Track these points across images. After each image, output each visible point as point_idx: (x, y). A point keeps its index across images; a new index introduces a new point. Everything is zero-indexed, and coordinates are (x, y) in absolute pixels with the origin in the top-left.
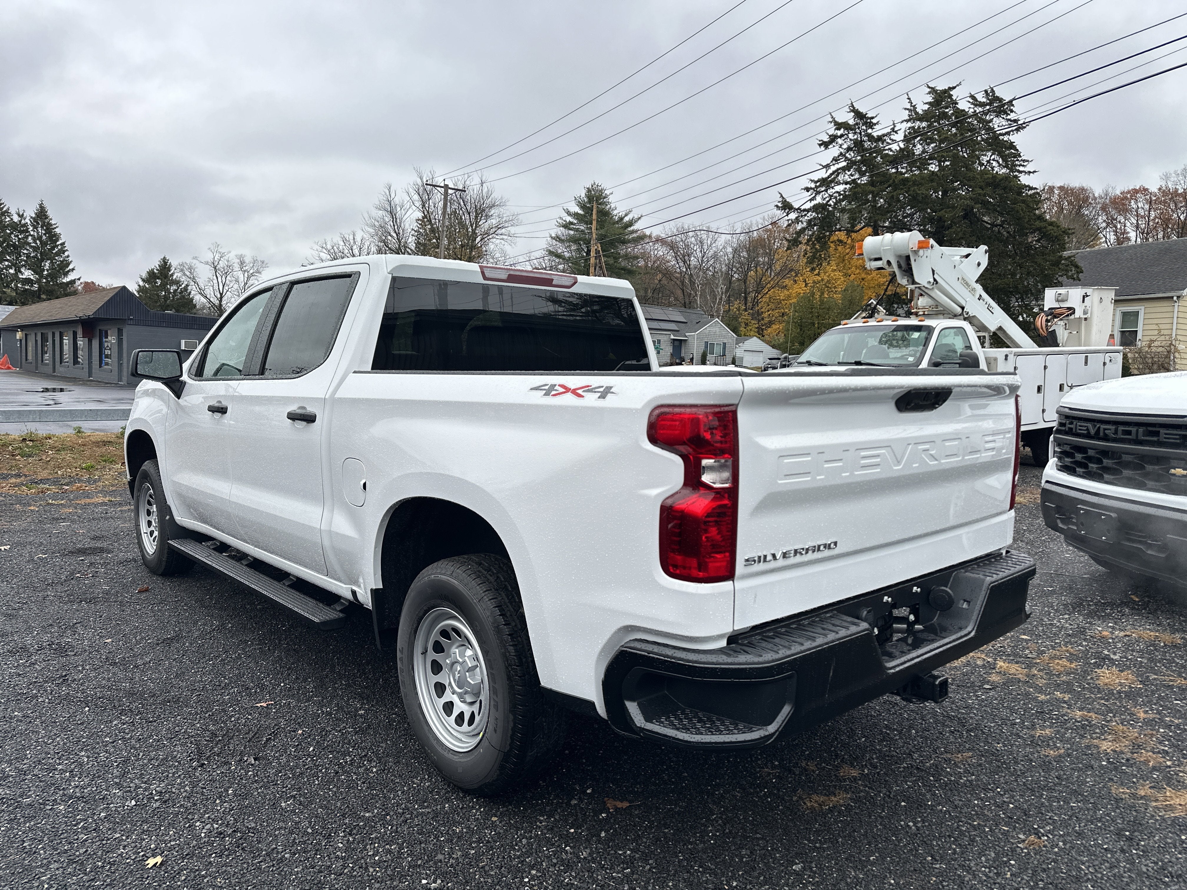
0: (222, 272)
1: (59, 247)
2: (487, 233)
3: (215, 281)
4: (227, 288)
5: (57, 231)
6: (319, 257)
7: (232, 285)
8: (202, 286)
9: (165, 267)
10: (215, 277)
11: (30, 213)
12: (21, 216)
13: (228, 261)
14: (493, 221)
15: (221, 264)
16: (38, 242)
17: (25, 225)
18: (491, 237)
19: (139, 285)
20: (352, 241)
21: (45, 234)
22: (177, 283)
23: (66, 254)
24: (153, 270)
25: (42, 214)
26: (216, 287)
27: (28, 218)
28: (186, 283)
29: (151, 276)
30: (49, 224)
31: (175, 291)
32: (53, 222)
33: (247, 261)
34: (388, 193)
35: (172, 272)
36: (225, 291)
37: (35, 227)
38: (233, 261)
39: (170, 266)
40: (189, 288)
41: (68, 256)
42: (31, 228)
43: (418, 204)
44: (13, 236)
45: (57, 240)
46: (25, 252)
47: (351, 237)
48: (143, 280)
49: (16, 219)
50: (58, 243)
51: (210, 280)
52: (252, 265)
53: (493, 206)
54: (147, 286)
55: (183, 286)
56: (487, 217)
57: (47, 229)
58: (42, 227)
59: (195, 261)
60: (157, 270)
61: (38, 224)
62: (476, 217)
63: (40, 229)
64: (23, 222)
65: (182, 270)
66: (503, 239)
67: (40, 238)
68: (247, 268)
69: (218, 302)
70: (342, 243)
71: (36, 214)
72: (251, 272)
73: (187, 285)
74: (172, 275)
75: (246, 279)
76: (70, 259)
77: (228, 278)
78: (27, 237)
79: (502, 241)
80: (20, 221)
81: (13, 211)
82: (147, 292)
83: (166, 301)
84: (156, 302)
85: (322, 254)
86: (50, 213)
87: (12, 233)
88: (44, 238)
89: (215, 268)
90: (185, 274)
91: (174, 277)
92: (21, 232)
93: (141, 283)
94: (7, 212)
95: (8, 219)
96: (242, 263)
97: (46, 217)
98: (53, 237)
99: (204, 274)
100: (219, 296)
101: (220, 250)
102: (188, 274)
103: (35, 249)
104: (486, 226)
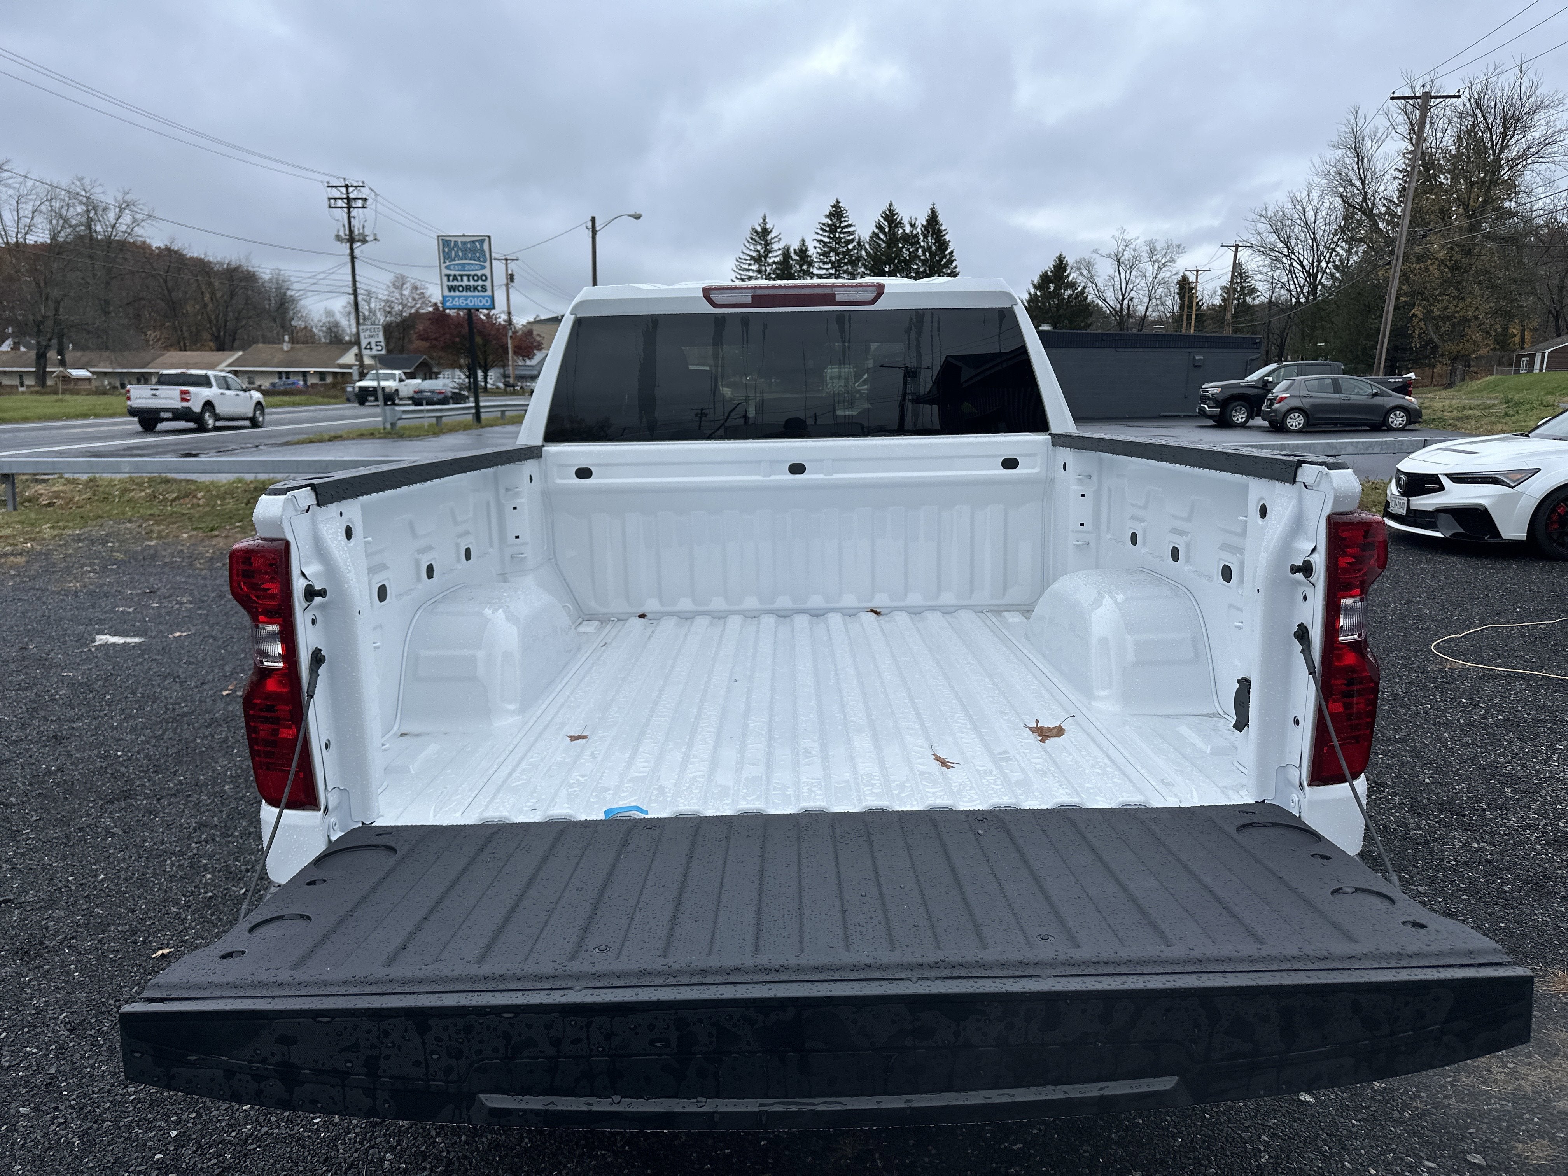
0: (1126, 266)
1: (948, 257)
2: (1522, 156)
3: (1117, 279)
4: (1131, 286)
5: (947, 238)
6: (1256, 230)
7: (1138, 281)
8: (1101, 286)
9: (1060, 266)
10: (1117, 274)
11: (922, 221)
12: (913, 226)
13: (1134, 251)
14: (1536, 134)
15: (1127, 255)
16: (927, 254)
17: (916, 236)
18: (1529, 161)
19: (1030, 294)
20: (1305, 201)
21: (934, 244)
22: (1073, 285)
23: (954, 264)
24: (1046, 272)
25: (933, 219)
26: (1118, 287)
27: (920, 226)
28: (1083, 284)
29: (1045, 279)
30: (940, 231)
31: (1070, 296)
32: (943, 228)
33: (1158, 248)
34: (1353, 121)
35: (1067, 272)
36: (1128, 289)
37: (925, 237)
38: (1141, 249)
39: (1067, 265)
40: (1087, 290)
41: (956, 267)
42: (921, 238)
43: (1404, 129)
44: (904, 250)
45: (946, 249)
46: (915, 267)
47: (1305, 194)
48: (1035, 287)
49: (908, 229)
50: (947, 252)
51: (1111, 278)
52: (1164, 252)
53: (1538, 108)
54: (1039, 293)
55: (1079, 289)
56: (1526, 128)
57: (937, 237)
58: (932, 236)
59: (1095, 256)
60: (1051, 272)
61: (928, 232)
62: (1504, 134)
63: (929, 239)
64: (915, 232)
65: (1079, 269)
66: (1553, 162)
67: (930, 248)
68: (1158, 256)
69: (1119, 306)
70: (1291, 206)
71: (927, 221)
72: (1163, 261)
73: (1084, 288)
74: (1068, 276)
75: (1155, 272)
76: (958, 270)
77: (1134, 273)
78: (917, 250)
79: (1551, 165)
80: (912, 232)
81: (906, 221)
82: (1038, 301)
83: (1058, 310)
84: (1047, 313)
85: (1259, 225)
86: (940, 218)
87: (903, 247)
88: (934, 248)
89: (1118, 262)
90: (1082, 274)
91: (1070, 279)
92: (912, 244)
93: (1032, 291)
94: (900, 223)
95: (901, 231)
96: (1152, 251)
97: (937, 222)
98: (942, 245)
99: (1105, 270)
100: (1121, 297)
101: (1125, 237)
102: (1085, 272)
103: (924, 262)
104: (1523, 145)
